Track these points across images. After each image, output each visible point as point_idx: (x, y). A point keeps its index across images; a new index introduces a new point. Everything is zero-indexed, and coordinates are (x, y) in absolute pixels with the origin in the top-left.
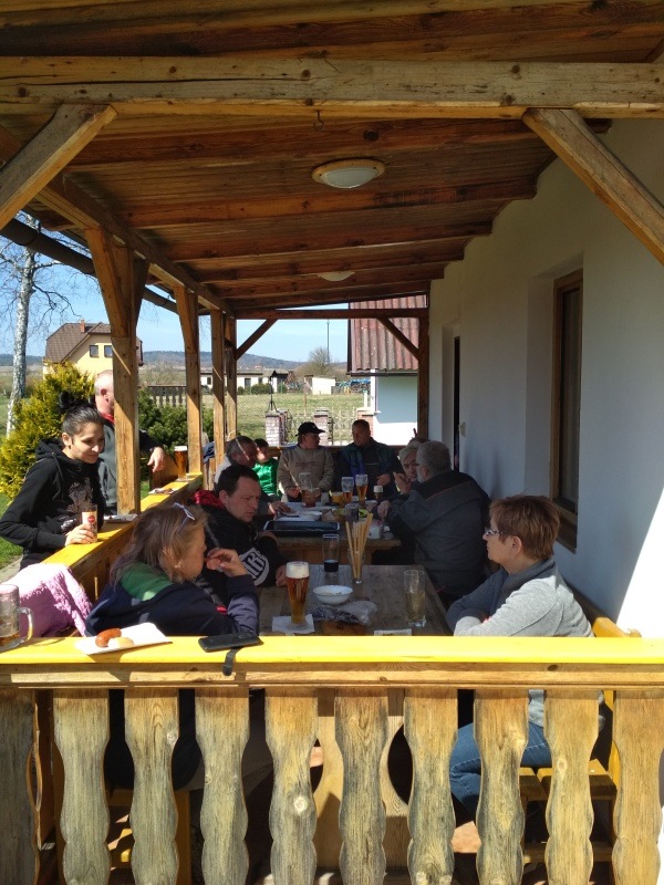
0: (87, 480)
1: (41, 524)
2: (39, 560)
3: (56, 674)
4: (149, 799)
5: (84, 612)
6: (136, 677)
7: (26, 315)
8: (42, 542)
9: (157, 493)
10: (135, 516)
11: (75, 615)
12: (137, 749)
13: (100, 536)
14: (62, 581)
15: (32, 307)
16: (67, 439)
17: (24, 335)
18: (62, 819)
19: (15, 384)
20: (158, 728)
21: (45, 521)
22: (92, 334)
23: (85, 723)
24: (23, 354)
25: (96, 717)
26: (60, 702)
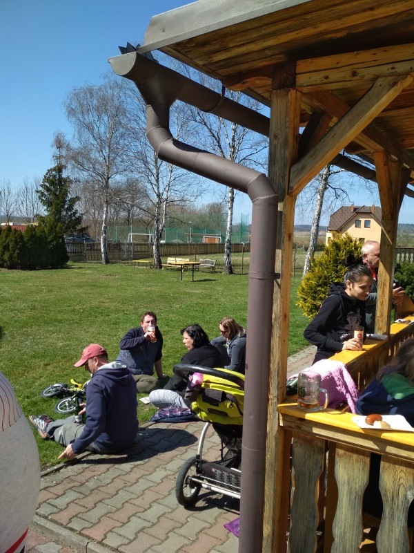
0: (359, 310)
1: (328, 334)
2: (327, 357)
3: (339, 434)
4: (391, 530)
5: (353, 395)
6: (390, 449)
7: (322, 202)
8: (328, 346)
9: (400, 322)
10: (386, 336)
11: (348, 396)
12: (386, 495)
13: (365, 347)
14: (341, 373)
15: (325, 198)
16: (349, 284)
17: (319, 215)
18: (334, 524)
19: (311, 243)
20: (402, 486)
21: (331, 333)
22: (358, 213)
23: (354, 469)
24: (318, 226)
25: (361, 468)
26: (340, 452)
